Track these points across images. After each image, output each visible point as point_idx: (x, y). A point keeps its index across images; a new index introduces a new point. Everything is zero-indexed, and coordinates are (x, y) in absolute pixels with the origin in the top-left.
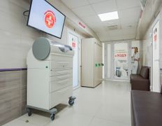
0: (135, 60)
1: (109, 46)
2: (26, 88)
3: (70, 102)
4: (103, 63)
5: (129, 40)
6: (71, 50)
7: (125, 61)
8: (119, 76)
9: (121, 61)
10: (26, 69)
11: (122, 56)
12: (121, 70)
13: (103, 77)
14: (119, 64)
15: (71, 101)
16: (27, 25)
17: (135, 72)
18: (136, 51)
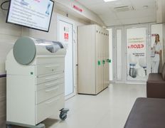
0: (155, 53)
1: (119, 33)
2: (6, 100)
3: (61, 116)
4: (111, 58)
5: (147, 24)
6: (62, 47)
7: (142, 54)
8: (134, 77)
9: (137, 55)
10: (5, 76)
11: (138, 47)
12: (137, 67)
13: (111, 79)
14: (134, 59)
15: (63, 114)
16: (7, 22)
17: (155, 71)
18: (157, 40)
